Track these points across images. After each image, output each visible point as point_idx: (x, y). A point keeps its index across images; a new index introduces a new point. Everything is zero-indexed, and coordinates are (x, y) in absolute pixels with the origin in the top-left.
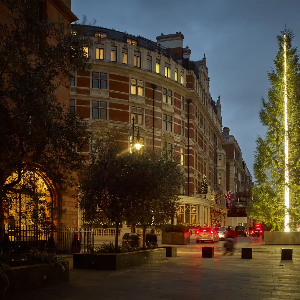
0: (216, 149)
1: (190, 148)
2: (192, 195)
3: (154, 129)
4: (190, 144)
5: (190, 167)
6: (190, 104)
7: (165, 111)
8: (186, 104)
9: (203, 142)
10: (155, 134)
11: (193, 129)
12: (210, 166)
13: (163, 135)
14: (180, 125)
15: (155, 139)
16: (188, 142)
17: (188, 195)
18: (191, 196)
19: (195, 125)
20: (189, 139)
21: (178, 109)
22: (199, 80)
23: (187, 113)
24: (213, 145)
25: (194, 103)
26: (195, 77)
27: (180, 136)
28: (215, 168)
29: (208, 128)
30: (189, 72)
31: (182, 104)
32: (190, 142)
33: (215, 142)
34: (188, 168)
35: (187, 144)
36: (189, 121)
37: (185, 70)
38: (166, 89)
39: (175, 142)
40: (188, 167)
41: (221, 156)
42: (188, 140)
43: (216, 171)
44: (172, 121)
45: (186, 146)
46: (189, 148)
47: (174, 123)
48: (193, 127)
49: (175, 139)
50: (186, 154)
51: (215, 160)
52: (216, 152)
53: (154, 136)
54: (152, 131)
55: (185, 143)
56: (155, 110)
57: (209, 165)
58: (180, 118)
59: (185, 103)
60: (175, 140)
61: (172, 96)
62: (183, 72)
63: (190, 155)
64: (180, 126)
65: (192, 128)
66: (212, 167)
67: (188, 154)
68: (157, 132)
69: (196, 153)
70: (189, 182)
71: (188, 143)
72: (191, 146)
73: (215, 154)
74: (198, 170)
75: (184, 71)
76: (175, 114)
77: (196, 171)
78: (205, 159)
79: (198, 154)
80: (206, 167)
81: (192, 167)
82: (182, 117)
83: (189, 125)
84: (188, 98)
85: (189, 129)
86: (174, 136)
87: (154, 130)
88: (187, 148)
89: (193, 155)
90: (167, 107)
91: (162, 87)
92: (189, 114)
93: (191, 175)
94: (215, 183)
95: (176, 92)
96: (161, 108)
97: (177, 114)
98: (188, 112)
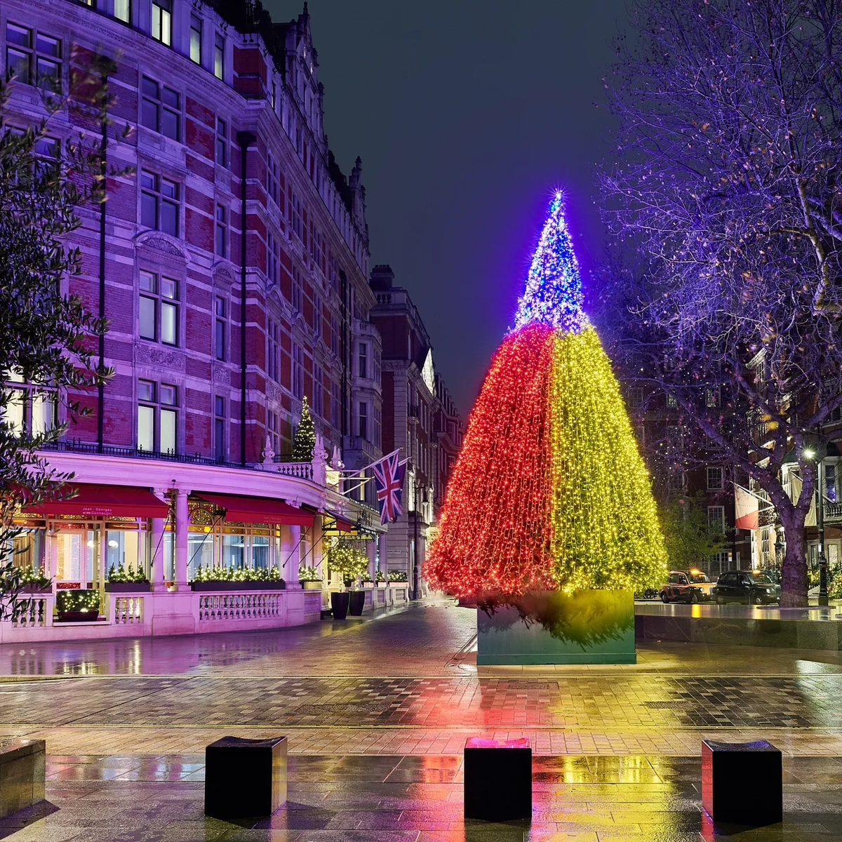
0: (348, 321)
1: (250, 301)
2: (259, 466)
3: (103, 217)
4: (248, 287)
5: (250, 368)
6: (249, 149)
7: (151, 160)
8: (234, 146)
9: (298, 290)
10: (108, 239)
11: (258, 235)
12: (327, 373)
13: (139, 244)
14: (210, 216)
15: (108, 255)
16: (243, 279)
17: (243, 466)
18: (252, 468)
19: (267, 225)
20: (244, 270)
21: (201, 158)
22: (283, 78)
23: (236, 179)
24: (336, 306)
25: (263, 148)
26: (268, 61)
27: (208, 254)
28: (344, 384)
29: (320, 248)
30: (245, 41)
31: (217, 144)
32: (249, 278)
33: (343, 297)
34: (244, 373)
35: (239, 288)
36: (244, 207)
37: (231, 29)
38: (157, 83)
39: (192, 274)
40: (244, 367)
41: (365, 346)
42: (243, 274)
43: (348, 394)
44: (177, 198)
45: (235, 293)
46: (244, 301)
47: (184, 205)
48: (263, 230)
49: (190, 264)
50: (234, 323)
51: (345, 357)
52: (348, 334)
53: (103, 246)
54: (97, 226)
55: (231, 283)
56: (108, 151)
57: (323, 370)
58: (210, 194)
59: (231, 144)
60: (190, 266)
61: (180, 112)
62: (223, 34)
63: (248, 324)
64: (212, 221)
65: (255, 232)
66: (335, 377)
67: (243, 321)
68: (118, 231)
69: (273, 323)
70: (248, 422)
71: (243, 283)
72: (255, 294)
73: (343, 334)
74: (279, 381)
75: (226, 34)
76: (192, 176)
77: (274, 382)
78: (306, 346)
79: (281, 328)
80: (312, 376)
81: (257, 367)
82: (216, 191)
83: (244, 220)
84: (242, 129)
85: (244, 234)
86: (186, 253)
87: (103, 221)
88: (237, 301)
89: (263, 326)
90: (157, 146)
91: (137, 71)
92: (244, 182)
93: (254, 396)
94: (344, 431)
95: (193, 97)
96: (136, 146)
97: (198, 177)
98: (243, 176)
